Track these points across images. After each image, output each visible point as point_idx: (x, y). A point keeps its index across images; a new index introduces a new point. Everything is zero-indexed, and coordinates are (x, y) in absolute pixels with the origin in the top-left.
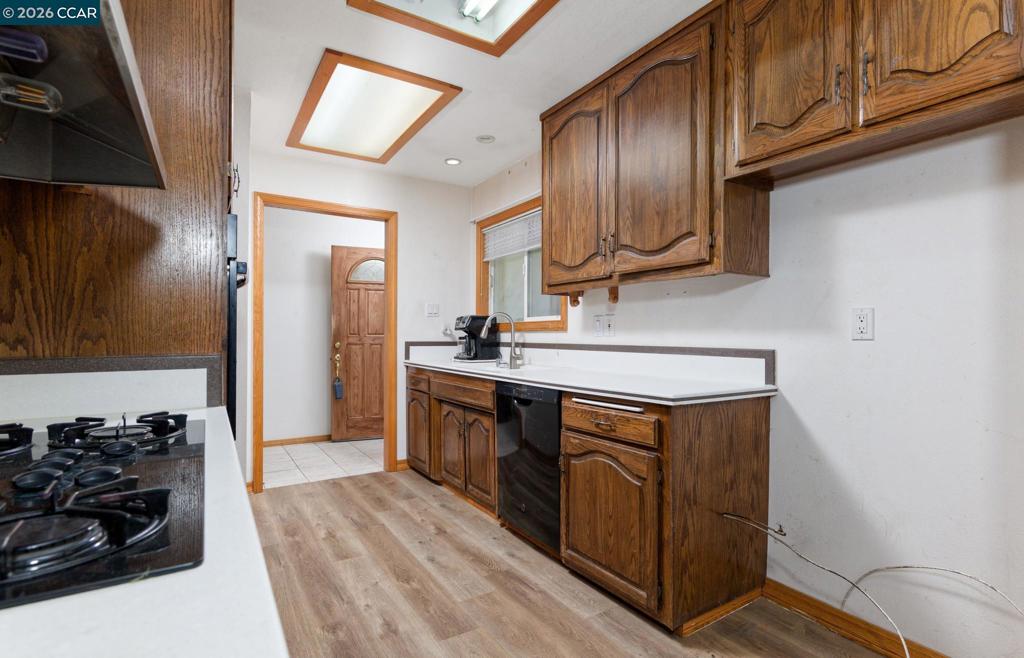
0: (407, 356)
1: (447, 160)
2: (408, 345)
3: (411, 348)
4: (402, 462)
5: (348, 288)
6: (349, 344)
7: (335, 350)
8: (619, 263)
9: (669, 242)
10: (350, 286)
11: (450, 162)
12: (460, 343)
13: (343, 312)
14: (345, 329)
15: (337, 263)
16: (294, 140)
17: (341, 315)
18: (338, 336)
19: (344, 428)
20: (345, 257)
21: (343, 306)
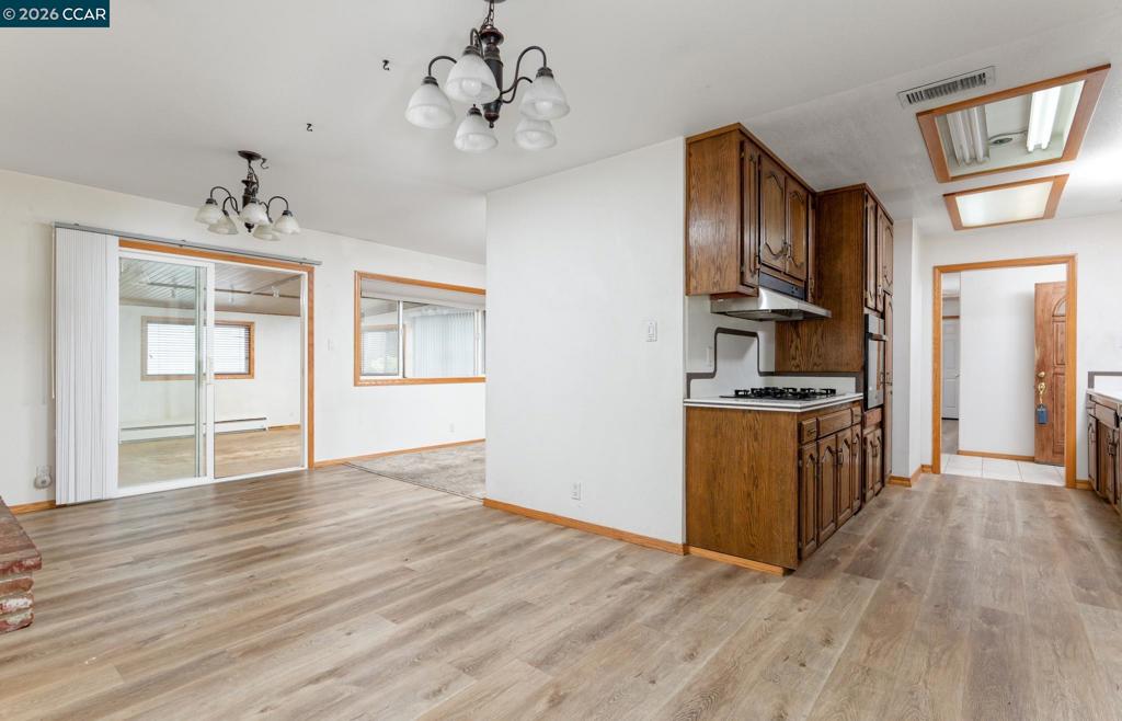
0: (1091, 385)
2: (1092, 374)
3: (1097, 378)
4: (1082, 481)
5: (1055, 321)
6: (1054, 374)
7: (1039, 379)
10: (1057, 319)
13: (1049, 344)
14: (1052, 359)
15: (1041, 299)
16: (958, 225)
17: (1045, 346)
18: (1041, 365)
19: (1049, 452)
20: (1051, 292)
21: (1048, 339)
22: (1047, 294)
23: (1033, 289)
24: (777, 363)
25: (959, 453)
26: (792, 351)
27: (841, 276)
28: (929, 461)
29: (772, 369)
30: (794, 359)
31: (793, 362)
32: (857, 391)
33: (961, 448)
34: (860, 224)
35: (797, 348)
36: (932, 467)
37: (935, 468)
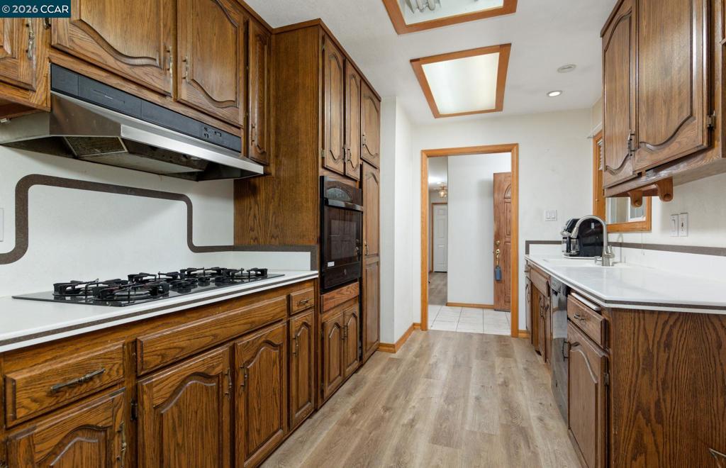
0: (527, 252)
1: (549, 93)
2: (528, 243)
3: (531, 246)
4: (522, 332)
5: (505, 202)
6: (506, 242)
7: (496, 246)
8: (638, 161)
9: (673, 132)
10: (506, 200)
11: (551, 95)
12: (564, 242)
13: (502, 219)
14: (504, 231)
15: (497, 185)
16: (436, 114)
17: (500, 221)
18: (497, 236)
19: (502, 302)
20: (503, 180)
21: (501, 215)
22: (501, 181)
23: (492, 178)
24: (237, 236)
25: (447, 304)
26: (251, 222)
27: (297, 130)
28: (418, 320)
29: (231, 243)
30: (252, 230)
31: (252, 233)
32: (312, 269)
33: (449, 301)
34: (315, 69)
35: (255, 216)
36: (421, 325)
37: (423, 325)
